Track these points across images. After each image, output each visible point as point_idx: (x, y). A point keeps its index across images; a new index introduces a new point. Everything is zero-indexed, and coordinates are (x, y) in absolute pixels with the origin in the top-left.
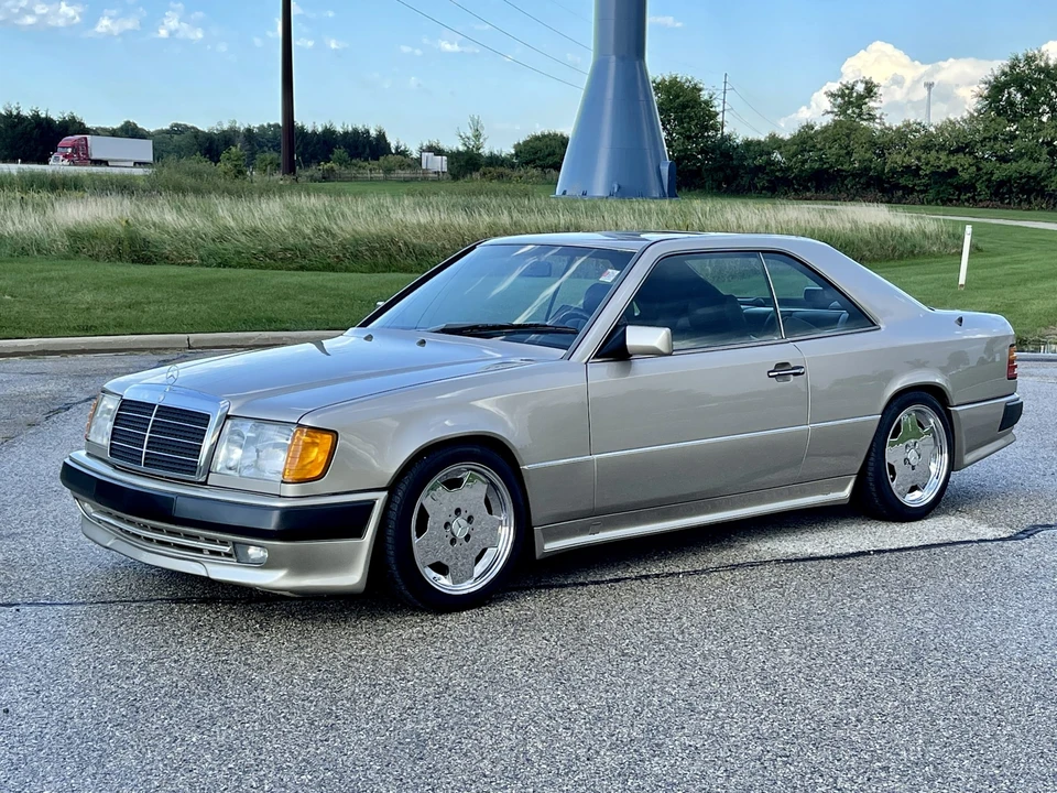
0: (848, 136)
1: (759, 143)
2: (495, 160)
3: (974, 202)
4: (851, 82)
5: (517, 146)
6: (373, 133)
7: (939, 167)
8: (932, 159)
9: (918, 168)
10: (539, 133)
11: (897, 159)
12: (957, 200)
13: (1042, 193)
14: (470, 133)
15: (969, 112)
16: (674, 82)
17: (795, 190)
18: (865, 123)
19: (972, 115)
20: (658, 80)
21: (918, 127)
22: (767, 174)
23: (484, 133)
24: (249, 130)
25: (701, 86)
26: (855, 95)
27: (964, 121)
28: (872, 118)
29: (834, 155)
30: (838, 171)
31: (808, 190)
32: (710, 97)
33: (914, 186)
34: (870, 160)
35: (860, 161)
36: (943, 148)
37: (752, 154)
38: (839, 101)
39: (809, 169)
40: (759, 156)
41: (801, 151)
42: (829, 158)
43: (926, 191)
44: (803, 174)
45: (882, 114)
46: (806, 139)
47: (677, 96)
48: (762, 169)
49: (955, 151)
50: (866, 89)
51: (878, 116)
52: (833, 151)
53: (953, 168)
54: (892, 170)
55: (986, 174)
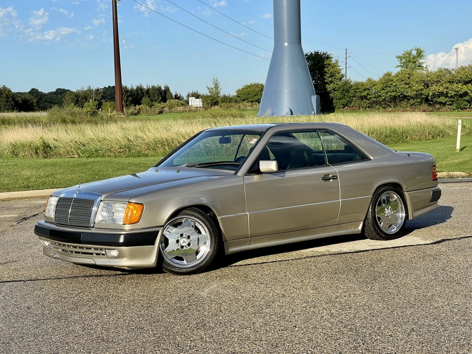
0: (409, 78)
1: (363, 84)
2: (227, 100)
4: (409, 50)
5: (237, 92)
6: (163, 88)
7: (458, 92)
8: (454, 87)
9: (447, 93)
10: (249, 84)
11: (435, 88)
12: (469, 108)
14: (213, 86)
16: (317, 54)
17: (384, 108)
18: (418, 71)
20: (309, 54)
21: (446, 71)
22: (368, 99)
23: (220, 86)
24: (98, 90)
25: (331, 56)
26: (412, 56)
28: (422, 68)
29: (402, 88)
30: (405, 96)
31: (390, 107)
32: (336, 62)
33: (446, 102)
34: (421, 90)
35: (416, 91)
36: (459, 82)
37: (360, 90)
38: (404, 60)
39: (390, 96)
40: (364, 90)
41: (385, 87)
42: (400, 90)
43: (452, 104)
44: (387, 99)
45: (427, 65)
46: (387, 80)
47: (319, 62)
48: (365, 97)
49: (466, 83)
50: (417, 53)
51: (425, 67)
52: (402, 86)
53: (466, 92)
54: (434, 94)
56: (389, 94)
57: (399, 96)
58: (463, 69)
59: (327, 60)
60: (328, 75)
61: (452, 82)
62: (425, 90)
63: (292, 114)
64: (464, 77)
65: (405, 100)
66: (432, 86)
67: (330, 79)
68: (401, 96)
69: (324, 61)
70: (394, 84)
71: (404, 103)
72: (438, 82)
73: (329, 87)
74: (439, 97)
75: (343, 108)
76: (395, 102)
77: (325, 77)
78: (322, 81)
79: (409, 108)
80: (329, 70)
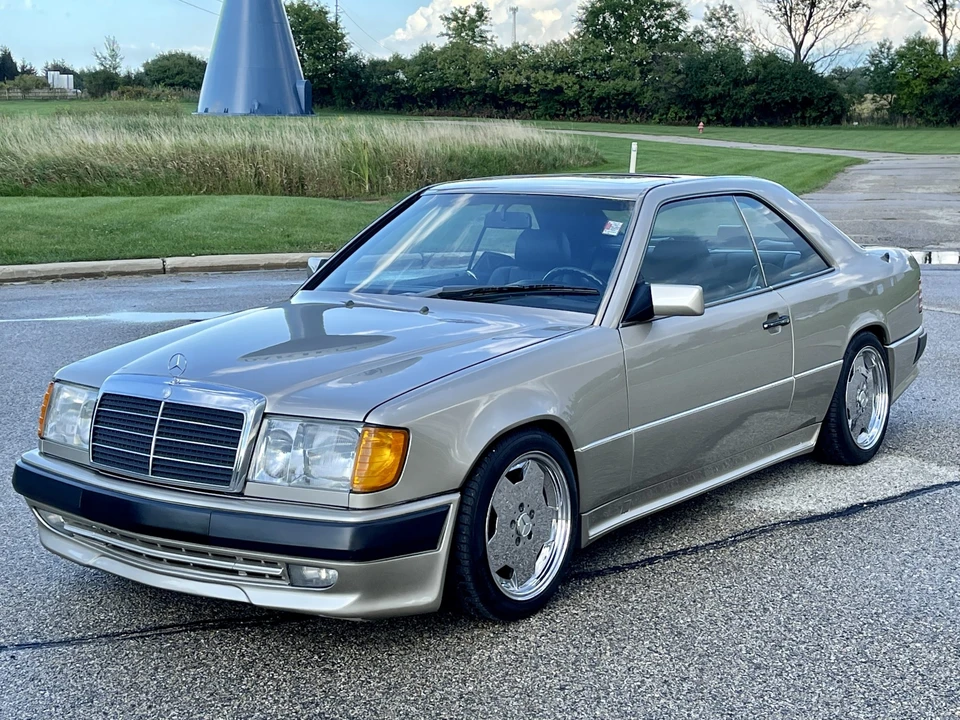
0: (464, 56)
1: (384, 63)
2: (129, 80)
3: (578, 116)
4: (464, 7)
5: (146, 65)
7: (546, 85)
8: (540, 78)
9: (529, 86)
10: (166, 53)
11: (509, 78)
12: (564, 115)
13: (636, 108)
14: (106, 53)
15: (571, 35)
16: (303, 7)
17: (419, 107)
18: (478, 45)
19: (573, 38)
21: (526, 48)
22: (393, 92)
23: (121, 54)
25: (327, 9)
26: (467, 19)
27: (566, 43)
28: (484, 40)
31: (430, 107)
32: (336, 20)
33: (525, 103)
34: (486, 79)
35: (477, 81)
36: (549, 68)
37: (379, 74)
38: (453, 24)
40: (385, 75)
42: (448, 78)
43: (536, 107)
44: (426, 92)
45: (493, 36)
46: (427, 59)
48: (388, 87)
49: (559, 71)
50: (478, 13)
51: (489, 38)
53: (559, 86)
54: (506, 88)
55: (588, 91)
57: (447, 88)
58: (555, 46)
61: (537, 68)
62: (491, 80)
64: (557, 61)
68: (451, 88)
70: (439, 67)
71: (455, 101)
72: (514, 66)
74: (514, 94)
75: (348, 105)
79: (463, 111)
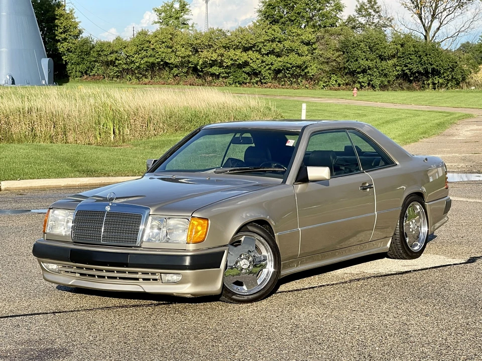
0: (171, 39)
1: (109, 45)
3: (261, 83)
7: (236, 61)
8: (230, 55)
9: (222, 61)
11: (207, 55)
12: (250, 83)
13: (305, 76)
15: (254, 23)
17: (138, 78)
18: (182, 30)
19: (255, 24)
21: (220, 33)
22: (116, 66)
25: (64, 3)
27: (250, 28)
28: (186, 26)
29: (163, 53)
30: (166, 64)
31: (146, 78)
32: (71, 11)
33: (220, 74)
34: (189, 56)
35: (182, 57)
36: (237, 47)
37: (105, 53)
38: (163, 14)
39: (146, 62)
40: (110, 54)
41: (140, 50)
42: (160, 55)
43: (228, 77)
44: (142, 66)
45: (194, 23)
46: (143, 42)
47: (47, 11)
48: (112, 63)
49: (246, 49)
50: (180, 6)
51: (190, 25)
52: (162, 50)
53: (246, 61)
54: (205, 63)
55: (267, 65)
56: (146, 59)
57: (158, 63)
58: (242, 31)
59: (59, 8)
60: (61, 31)
61: (228, 47)
62: (193, 57)
63: (13, 83)
64: (243, 42)
65: (167, 69)
66: (202, 51)
67: (63, 36)
68: (162, 63)
69: (54, 10)
70: (152, 47)
71: (165, 73)
72: (210, 46)
73: (62, 47)
74: (211, 67)
75: (81, 77)
76: (153, 71)
77: (56, 33)
78: (51, 38)
79: (171, 80)
80: (61, 23)
